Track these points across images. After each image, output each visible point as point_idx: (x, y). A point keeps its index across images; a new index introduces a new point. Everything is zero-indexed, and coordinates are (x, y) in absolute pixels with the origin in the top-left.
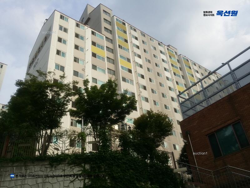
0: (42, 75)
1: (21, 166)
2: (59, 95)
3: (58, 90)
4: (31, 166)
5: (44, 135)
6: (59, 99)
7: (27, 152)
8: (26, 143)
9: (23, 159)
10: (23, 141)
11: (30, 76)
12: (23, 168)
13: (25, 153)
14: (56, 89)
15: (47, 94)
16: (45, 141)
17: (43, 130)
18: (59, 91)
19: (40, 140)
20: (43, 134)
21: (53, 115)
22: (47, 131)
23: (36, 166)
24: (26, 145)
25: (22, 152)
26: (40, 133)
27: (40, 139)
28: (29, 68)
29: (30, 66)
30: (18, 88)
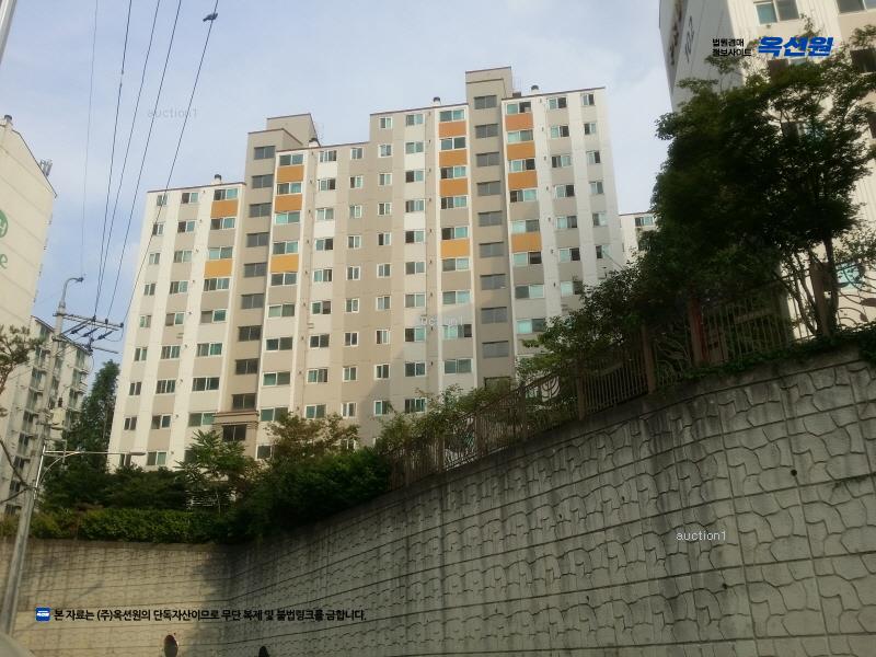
0: (732, 66)
1: (766, 381)
2: (814, 109)
3: (805, 92)
4: (799, 376)
5: (807, 266)
6: (821, 126)
7: (762, 337)
8: (749, 310)
9: (765, 357)
10: (740, 306)
11: (692, 88)
12: (775, 385)
13: (758, 341)
14: (795, 95)
15: (770, 122)
16: (819, 287)
17: (796, 252)
18: (807, 97)
19: (800, 287)
20: (802, 266)
21: (817, 190)
22: (814, 250)
23: (816, 373)
24: (751, 316)
25: (747, 340)
26: (791, 262)
27: (796, 285)
28: (673, 63)
29: (672, 55)
30: (671, 142)
